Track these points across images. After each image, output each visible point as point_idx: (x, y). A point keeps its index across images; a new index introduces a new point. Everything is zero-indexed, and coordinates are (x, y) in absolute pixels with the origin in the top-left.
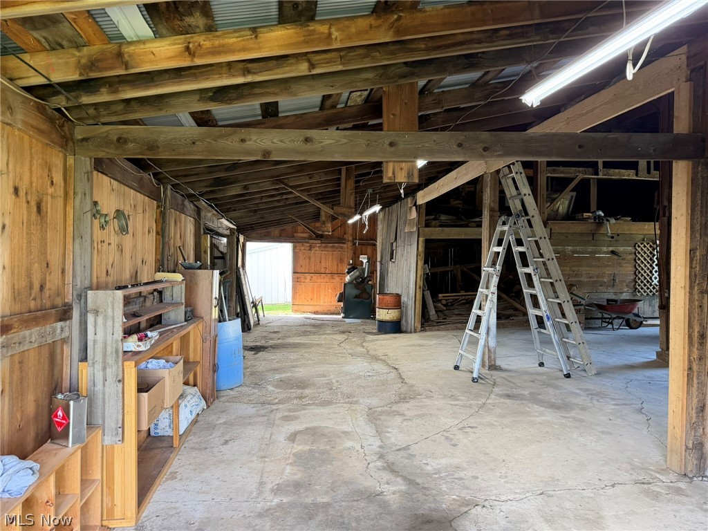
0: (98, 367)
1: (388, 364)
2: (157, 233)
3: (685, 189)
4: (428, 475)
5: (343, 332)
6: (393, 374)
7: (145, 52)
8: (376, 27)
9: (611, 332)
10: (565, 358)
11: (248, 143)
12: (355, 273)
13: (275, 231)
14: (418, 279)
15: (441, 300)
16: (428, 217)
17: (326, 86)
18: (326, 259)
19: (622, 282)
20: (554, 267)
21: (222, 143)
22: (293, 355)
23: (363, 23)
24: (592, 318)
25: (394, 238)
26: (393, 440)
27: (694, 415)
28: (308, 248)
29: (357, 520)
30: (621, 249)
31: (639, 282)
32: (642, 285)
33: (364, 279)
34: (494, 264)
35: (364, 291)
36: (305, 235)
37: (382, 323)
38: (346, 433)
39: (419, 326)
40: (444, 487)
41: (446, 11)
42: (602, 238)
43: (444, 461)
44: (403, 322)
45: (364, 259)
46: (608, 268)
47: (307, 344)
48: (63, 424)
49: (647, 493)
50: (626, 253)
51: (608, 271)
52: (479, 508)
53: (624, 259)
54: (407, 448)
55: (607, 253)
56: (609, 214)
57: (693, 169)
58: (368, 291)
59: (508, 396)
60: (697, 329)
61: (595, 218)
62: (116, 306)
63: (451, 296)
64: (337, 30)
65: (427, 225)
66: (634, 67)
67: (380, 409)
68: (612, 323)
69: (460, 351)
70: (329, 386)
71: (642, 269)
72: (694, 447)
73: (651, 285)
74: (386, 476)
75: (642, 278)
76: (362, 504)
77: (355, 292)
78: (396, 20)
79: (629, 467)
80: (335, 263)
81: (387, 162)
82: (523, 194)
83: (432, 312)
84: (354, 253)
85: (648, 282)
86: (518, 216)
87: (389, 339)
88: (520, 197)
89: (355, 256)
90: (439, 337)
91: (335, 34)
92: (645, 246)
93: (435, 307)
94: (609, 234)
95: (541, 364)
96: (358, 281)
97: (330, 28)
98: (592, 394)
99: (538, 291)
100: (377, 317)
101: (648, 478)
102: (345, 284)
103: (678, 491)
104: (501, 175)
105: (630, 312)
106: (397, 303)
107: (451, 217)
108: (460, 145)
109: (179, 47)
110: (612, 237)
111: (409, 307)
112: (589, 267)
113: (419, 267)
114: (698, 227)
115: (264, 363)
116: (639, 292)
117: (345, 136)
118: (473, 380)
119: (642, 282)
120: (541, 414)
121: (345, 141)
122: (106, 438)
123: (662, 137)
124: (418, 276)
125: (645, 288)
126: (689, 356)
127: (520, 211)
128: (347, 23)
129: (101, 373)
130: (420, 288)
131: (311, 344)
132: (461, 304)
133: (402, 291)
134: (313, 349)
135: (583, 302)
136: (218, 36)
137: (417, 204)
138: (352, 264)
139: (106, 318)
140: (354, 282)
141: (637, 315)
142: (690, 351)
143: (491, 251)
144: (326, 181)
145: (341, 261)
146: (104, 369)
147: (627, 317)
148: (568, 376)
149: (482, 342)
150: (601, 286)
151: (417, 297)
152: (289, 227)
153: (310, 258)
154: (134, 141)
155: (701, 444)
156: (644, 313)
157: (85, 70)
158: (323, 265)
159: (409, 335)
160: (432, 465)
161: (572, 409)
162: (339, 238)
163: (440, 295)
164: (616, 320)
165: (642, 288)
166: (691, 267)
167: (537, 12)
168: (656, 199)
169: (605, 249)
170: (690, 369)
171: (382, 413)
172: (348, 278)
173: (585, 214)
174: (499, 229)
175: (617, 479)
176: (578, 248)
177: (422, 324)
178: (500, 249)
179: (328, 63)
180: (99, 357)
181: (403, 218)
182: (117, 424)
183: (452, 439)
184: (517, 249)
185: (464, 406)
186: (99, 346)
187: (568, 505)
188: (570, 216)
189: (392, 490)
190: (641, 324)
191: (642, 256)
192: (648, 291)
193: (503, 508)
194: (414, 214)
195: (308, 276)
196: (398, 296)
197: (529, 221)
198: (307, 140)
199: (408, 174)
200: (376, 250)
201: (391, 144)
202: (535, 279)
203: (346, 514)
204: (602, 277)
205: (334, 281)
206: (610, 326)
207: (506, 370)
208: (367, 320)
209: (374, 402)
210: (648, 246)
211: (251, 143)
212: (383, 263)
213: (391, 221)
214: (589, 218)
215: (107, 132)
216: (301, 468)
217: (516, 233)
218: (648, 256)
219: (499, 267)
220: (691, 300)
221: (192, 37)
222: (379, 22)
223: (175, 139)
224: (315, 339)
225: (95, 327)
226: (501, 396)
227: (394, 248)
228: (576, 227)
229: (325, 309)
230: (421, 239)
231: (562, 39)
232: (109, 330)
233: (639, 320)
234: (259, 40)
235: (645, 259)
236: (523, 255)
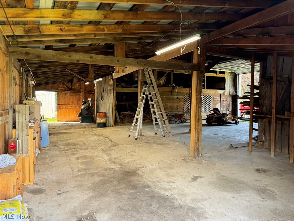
0: (20, 131)
1: (105, 137)
2: (20, 86)
3: (195, 79)
4: (126, 163)
5: (83, 128)
6: (108, 140)
7: (47, 28)
8: (117, 28)
9: (177, 124)
10: (163, 131)
11: (71, 57)
12: (86, 105)
13: (49, 86)
14: (113, 107)
15: (121, 115)
16: (117, 84)
17: (97, 41)
18: (72, 99)
19: (180, 108)
20: (160, 102)
21: (63, 57)
22: (65, 136)
23: (114, 27)
24: (171, 120)
25: (103, 91)
26: (113, 156)
27: (197, 140)
28: (64, 94)
29: (107, 174)
30: (180, 97)
31: (185, 108)
32: (186, 109)
33: (89, 107)
34: (142, 101)
35: (90, 112)
36: (63, 89)
37: (99, 123)
38: (97, 156)
39: (114, 124)
40: (132, 165)
41: (136, 26)
42: (174, 93)
43: (130, 160)
44: (107, 123)
45: (90, 99)
46: (176, 103)
47: (69, 132)
48: (14, 148)
49: (185, 161)
50: (181, 98)
51: (176, 104)
52: (142, 168)
53: (181, 100)
54: (118, 158)
55: (176, 98)
56: (176, 85)
57: (197, 73)
58: (91, 112)
59: (147, 143)
60: (197, 117)
61: (172, 86)
62: (26, 110)
63: (125, 113)
64: (106, 28)
65: (117, 86)
66: (183, 50)
67: (106, 149)
68: (177, 122)
69: (131, 130)
70: (85, 144)
71: (186, 104)
72: (197, 149)
73: (188, 109)
74: (113, 164)
75: (186, 107)
76: (108, 171)
77: (86, 112)
78: (123, 27)
79: (181, 156)
80: (77, 101)
81: (116, 66)
82: (151, 77)
83: (118, 119)
84: (85, 97)
85: (188, 108)
86: (150, 85)
87: (103, 129)
88: (150, 78)
89: (86, 98)
90: (121, 128)
91: (106, 29)
92: (187, 96)
93: (119, 117)
94: (176, 92)
95: (156, 134)
96: (87, 108)
97: (104, 27)
98: (171, 141)
99: (155, 110)
100: (97, 121)
101: (185, 158)
102: (82, 109)
103: (193, 160)
104: (144, 71)
105: (182, 118)
106: (105, 116)
107: (125, 84)
108: (137, 63)
109: (58, 28)
110: (177, 93)
111: (110, 118)
112: (170, 103)
113: (114, 102)
114: (198, 89)
115: (54, 139)
116: (185, 111)
117: (103, 57)
118: (135, 139)
119: (186, 108)
120: (157, 146)
121: (103, 59)
122: (23, 154)
123: (190, 64)
124: (114, 106)
125: (187, 110)
126: (196, 124)
127: (150, 83)
128: (109, 26)
129: (21, 133)
130: (114, 110)
131: (71, 132)
132: (128, 116)
133: (107, 111)
134: (73, 134)
135: (168, 115)
136: (70, 26)
137: (113, 78)
138: (84, 101)
139: (23, 114)
140: (85, 108)
141: (184, 119)
142: (196, 123)
143: (141, 96)
144: (81, 68)
145: (79, 100)
146: (22, 131)
147: (181, 119)
148: (164, 136)
149: (138, 127)
150: (174, 109)
151: (113, 113)
152: (55, 85)
153: (65, 99)
154: (32, 54)
155: (198, 148)
156: (186, 118)
157: (26, 32)
158: (71, 101)
159: (110, 128)
160: (127, 161)
161: (166, 145)
162: (78, 90)
163: (121, 113)
164: (178, 121)
165: (186, 110)
166: (196, 101)
167: (160, 29)
168: (190, 81)
169: (175, 97)
170: (196, 128)
171: (107, 150)
172: (83, 107)
173: (169, 85)
174: (144, 89)
175: (177, 159)
176: (167, 96)
177: (115, 124)
178: (144, 96)
179: (100, 35)
180: (20, 127)
181: (107, 83)
182: (27, 149)
183: (131, 154)
184: (149, 96)
185: (134, 146)
186: (20, 124)
187: (165, 165)
188: (165, 85)
189: (116, 167)
190: (185, 122)
191: (186, 99)
192: (188, 111)
193: (149, 167)
194: (112, 82)
195: (64, 106)
196: (106, 113)
197: (153, 87)
198: (91, 57)
199: (123, 70)
200: (94, 96)
201: (118, 61)
202: (155, 106)
203: (104, 173)
204: (174, 106)
205: (76, 108)
206: (176, 123)
207: (145, 136)
208: (91, 124)
209: (103, 147)
210: (188, 96)
211: (73, 57)
212: (98, 101)
213: (101, 84)
214: (170, 86)
215: (21, 50)
216: (84, 165)
217: (149, 91)
218: (188, 99)
219: (144, 102)
220: (196, 110)
221: (62, 25)
222: (118, 27)
223: (46, 54)
224: (72, 130)
225: (19, 117)
226: (145, 143)
227: (103, 95)
228: (167, 89)
229: (72, 120)
230: (114, 92)
231: (166, 35)
232: (24, 118)
233: (185, 120)
234: (83, 28)
235: (187, 101)
236: (151, 98)
